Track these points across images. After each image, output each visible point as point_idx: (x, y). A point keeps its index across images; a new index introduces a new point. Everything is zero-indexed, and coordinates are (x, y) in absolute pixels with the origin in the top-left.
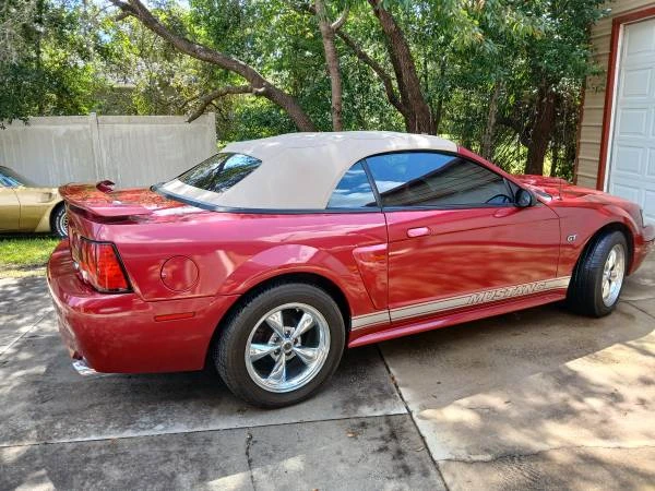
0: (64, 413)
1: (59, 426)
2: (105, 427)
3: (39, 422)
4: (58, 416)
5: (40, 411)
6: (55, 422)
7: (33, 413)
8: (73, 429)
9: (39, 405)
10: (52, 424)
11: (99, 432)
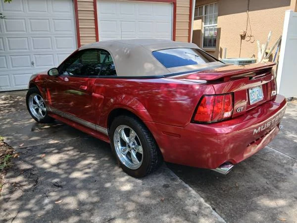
0: (279, 164)
1: (285, 161)
2: (270, 152)
3: (291, 167)
4: (282, 165)
5: (287, 171)
6: (285, 163)
7: (291, 172)
8: (281, 158)
9: (285, 174)
10: (286, 164)
11: (274, 152)
